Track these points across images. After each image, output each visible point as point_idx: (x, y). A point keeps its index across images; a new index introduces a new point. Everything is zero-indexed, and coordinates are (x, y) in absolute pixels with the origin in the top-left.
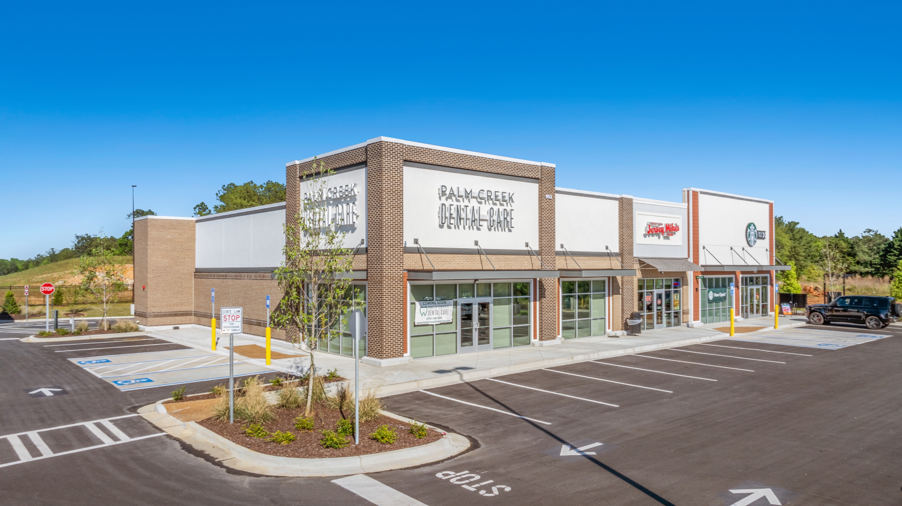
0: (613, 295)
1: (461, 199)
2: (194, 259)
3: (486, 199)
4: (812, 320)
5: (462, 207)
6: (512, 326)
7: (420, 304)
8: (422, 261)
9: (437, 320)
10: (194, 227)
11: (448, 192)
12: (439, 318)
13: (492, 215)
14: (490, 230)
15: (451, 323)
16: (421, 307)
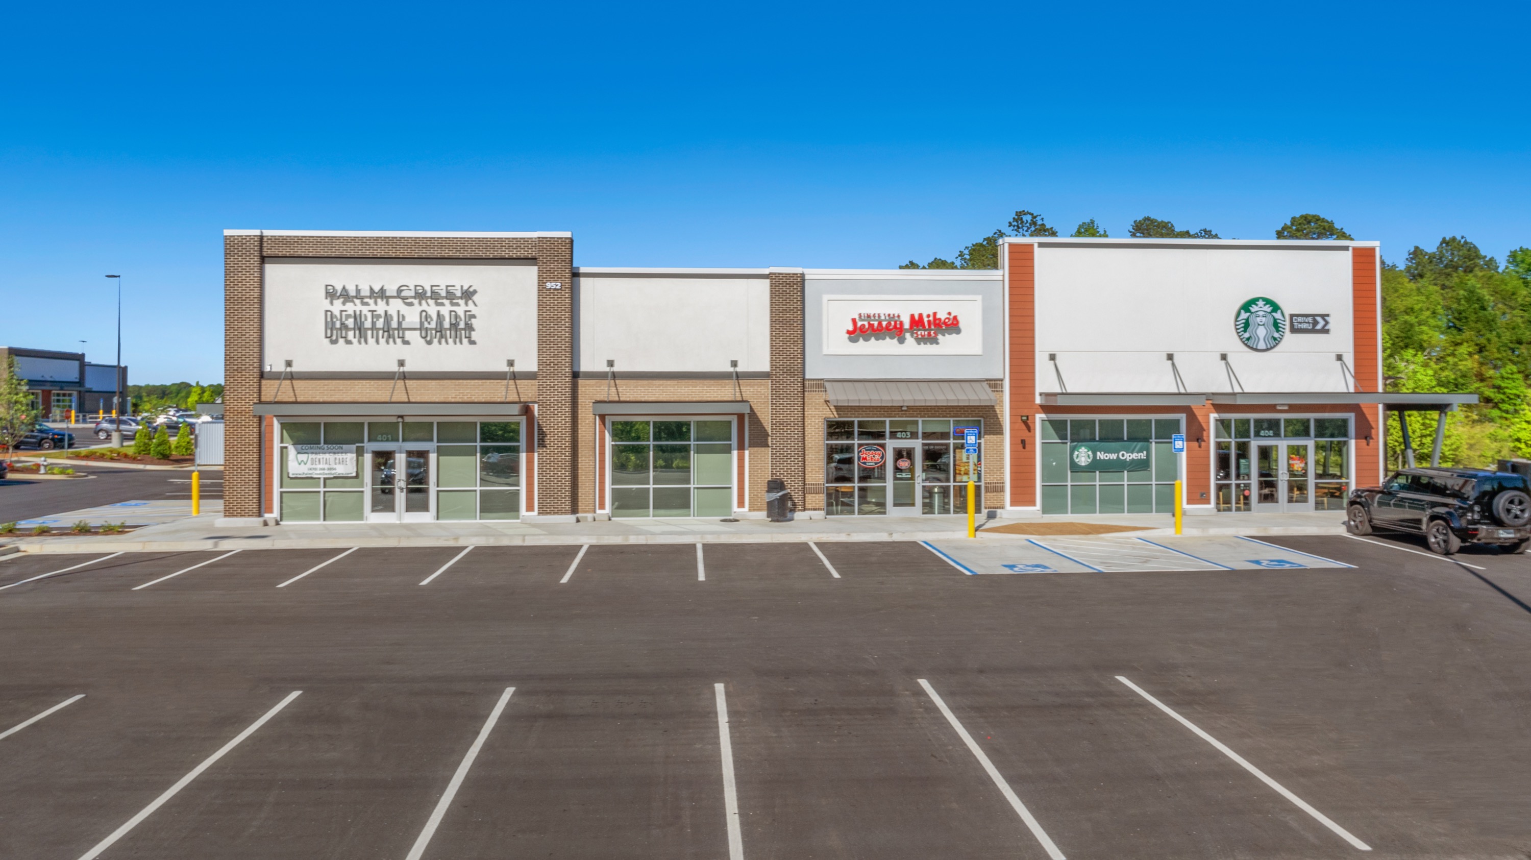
0: (750, 447)
5: (365, 312)
6: (479, 489)
7: (296, 449)
8: (294, 390)
9: (326, 472)
11: (338, 294)
13: (427, 320)
14: (428, 342)
15: (351, 478)
16: (299, 453)
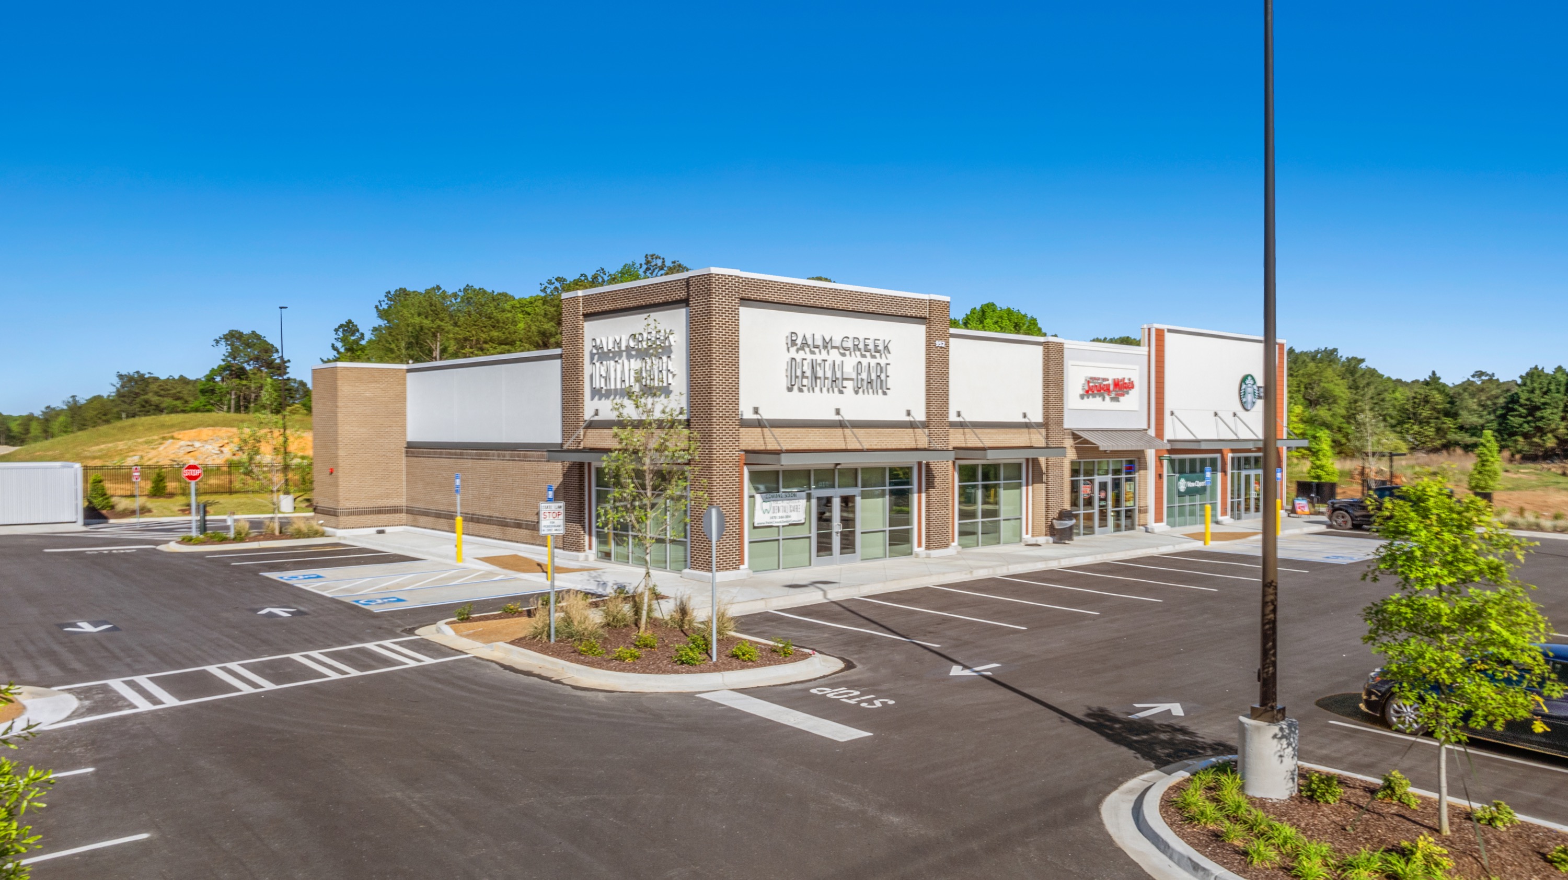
0: (1033, 483)
1: (817, 350)
2: (404, 427)
3: (852, 350)
4: (1335, 523)
5: (819, 361)
6: (888, 529)
7: (762, 497)
8: (764, 438)
9: (785, 519)
10: (405, 379)
11: (799, 342)
12: (787, 517)
13: (859, 371)
14: (857, 392)
15: (803, 524)
16: (763, 502)
